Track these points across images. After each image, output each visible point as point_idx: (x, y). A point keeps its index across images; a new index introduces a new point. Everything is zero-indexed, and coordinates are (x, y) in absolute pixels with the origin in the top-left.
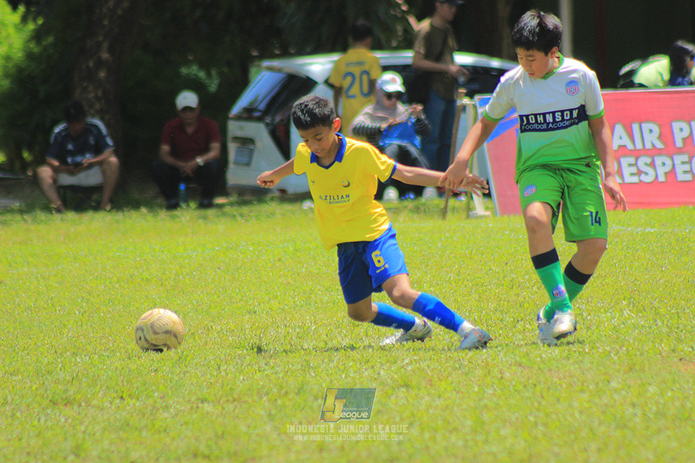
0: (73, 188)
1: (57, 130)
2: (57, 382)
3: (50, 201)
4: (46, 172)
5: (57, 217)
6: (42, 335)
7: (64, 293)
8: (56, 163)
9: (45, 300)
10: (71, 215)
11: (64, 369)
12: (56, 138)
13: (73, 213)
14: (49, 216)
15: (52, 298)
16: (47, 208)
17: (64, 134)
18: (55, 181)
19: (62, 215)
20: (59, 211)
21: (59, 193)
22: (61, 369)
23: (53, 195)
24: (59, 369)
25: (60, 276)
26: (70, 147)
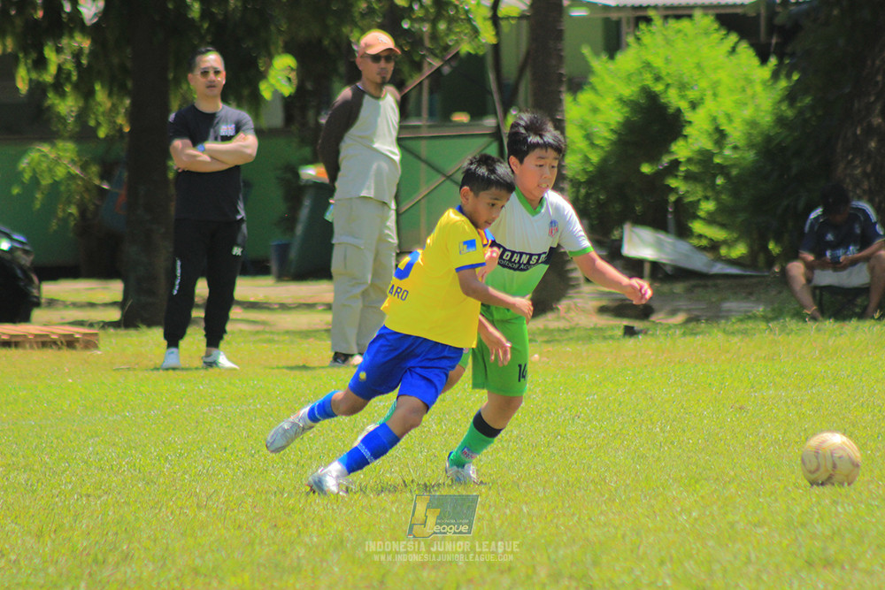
0: (831, 289)
1: (813, 215)
2: (814, 537)
3: (803, 307)
4: (797, 269)
5: (812, 326)
6: (793, 476)
7: (821, 423)
8: (810, 258)
9: (797, 431)
10: (829, 324)
11: (822, 520)
12: (812, 225)
13: (832, 321)
14: (801, 324)
15: (805, 429)
16: (799, 315)
17: (821, 220)
18: (809, 281)
19: (817, 324)
20: (814, 318)
21: (814, 296)
22: (818, 521)
23: (806, 298)
24: (816, 520)
25: (815, 401)
26: (830, 237)
